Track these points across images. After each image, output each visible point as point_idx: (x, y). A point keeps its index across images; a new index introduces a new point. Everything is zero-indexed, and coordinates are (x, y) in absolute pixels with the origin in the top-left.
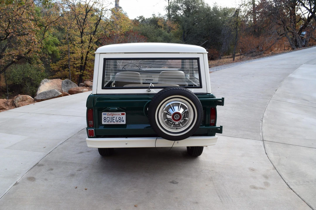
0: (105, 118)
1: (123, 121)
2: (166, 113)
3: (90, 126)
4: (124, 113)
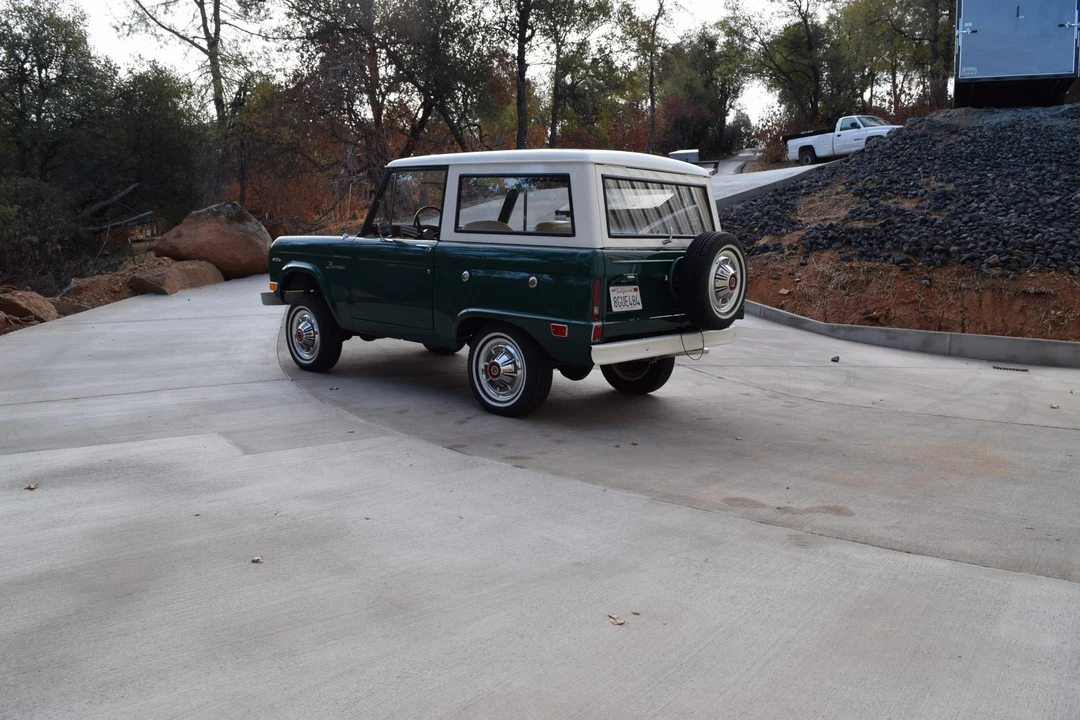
0: (615, 300)
1: (639, 304)
2: (716, 278)
3: (593, 319)
4: (637, 287)
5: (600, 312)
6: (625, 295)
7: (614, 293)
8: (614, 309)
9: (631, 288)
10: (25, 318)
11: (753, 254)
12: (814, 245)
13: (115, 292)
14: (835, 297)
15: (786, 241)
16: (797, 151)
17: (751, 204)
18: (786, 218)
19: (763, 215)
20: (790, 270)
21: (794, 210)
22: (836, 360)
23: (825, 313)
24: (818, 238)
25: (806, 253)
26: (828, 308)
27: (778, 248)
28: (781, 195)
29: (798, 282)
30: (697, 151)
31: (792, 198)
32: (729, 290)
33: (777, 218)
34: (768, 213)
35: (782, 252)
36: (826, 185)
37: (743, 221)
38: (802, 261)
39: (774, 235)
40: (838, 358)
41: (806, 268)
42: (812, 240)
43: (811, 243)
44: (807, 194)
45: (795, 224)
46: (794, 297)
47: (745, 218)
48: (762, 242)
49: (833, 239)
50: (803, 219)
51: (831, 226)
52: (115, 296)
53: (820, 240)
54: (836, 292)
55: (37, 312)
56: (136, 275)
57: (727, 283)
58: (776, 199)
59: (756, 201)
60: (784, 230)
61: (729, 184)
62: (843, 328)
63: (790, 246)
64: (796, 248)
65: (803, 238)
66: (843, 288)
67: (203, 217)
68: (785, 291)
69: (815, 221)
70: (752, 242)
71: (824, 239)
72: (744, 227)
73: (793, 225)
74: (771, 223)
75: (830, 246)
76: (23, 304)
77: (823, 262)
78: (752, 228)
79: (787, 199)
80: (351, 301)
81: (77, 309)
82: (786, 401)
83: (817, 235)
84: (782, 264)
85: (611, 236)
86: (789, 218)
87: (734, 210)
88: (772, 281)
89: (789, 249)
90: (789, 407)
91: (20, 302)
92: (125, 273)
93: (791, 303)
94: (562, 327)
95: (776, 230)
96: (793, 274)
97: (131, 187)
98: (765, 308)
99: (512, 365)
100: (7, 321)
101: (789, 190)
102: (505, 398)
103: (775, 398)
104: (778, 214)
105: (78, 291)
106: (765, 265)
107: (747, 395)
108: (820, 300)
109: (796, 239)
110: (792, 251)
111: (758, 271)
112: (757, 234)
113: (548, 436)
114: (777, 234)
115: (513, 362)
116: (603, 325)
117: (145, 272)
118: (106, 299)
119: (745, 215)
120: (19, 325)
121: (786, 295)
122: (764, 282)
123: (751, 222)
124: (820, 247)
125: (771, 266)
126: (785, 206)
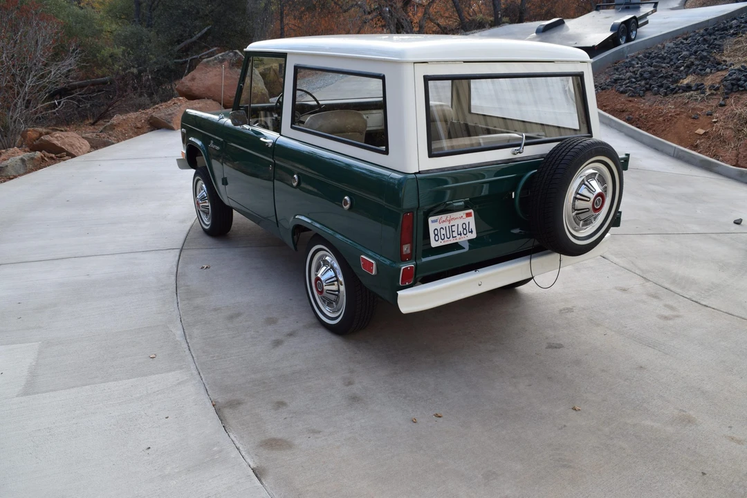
0: (436, 232)
1: (472, 232)
2: (575, 198)
3: (403, 259)
4: (471, 211)
5: (411, 250)
6: (452, 223)
7: (435, 224)
8: (434, 244)
9: (463, 213)
10: (59, 155)
11: (676, 93)
12: (735, 87)
13: (138, 128)
15: (708, 81)
17: (682, 43)
18: (712, 59)
19: (691, 55)
20: (709, 110)
21: (721, 51)
22: (738, 222)
23: (737, 156)
24: (739, 80)
25: (727, 93)
26: (741, 150)
27: (700, 88)
28: (710, 35)
29: (715, 122)
31: (721, 38)
32: (592, 213)
33: (702, 58)
34: (696, 52)
35: (703, 93)
37: (672, 60)
38: (723, 103)
39: (698, 74)
40: (741, 220)
41: (724, 108)
42: (734, 82)
43: (733, 84)
44: (735, 34)
45: (719, 64)
46: (709, 138)
47: (674, 57)
48: (686, 82)
50: (728, 59)
52: (138, 131)
53: (741, 82)
55: (69, 149)
56: (154, 114)
57: (589, 205)
58: (705, 39)
59: (686, 39)
60: (708, 70)
61: (667, 20)
63: (712, 87)
64: (717, 89)
65: (725, 79)
67: (211, 64)
68: (701, 131)
69: (739, 62)
70: (677, 81)
71: (745, 81)
72: (672, 65)
73: (717, 65)
74: (697, 62)
76: (58, 143)
77: (742, 104)
78: (678, 67)
79: (716, 39)
80: (225, 182)
81: (106, 144)
82: (666, 306)
83: (739, 77)
84: (702, 104)
85: (431, 155)
86: (715, 59)
87: (666, 48)
88: (690, 120)
89: (710, 89)
90: (666, 318)
91: (56, 142)
92: (149, 111)
93: (704, 145)
94: (370, 262)
95: (701, 70)
96: (711, 115)
97: (206, 29)
98: (678, 149)
99: (336, 283)
100: (43, 158)
101: (718, 30)
102: (332, 315)
103: (655, 297)
104: (705, 54)
105: (113, 127)
106: (685, 104)
107: (624, 290)
108: (735, 143)
109: (718, 80)
110: (713, 91)
111: (678, 109)
112: (683, 73)
113: (350, 383)
114: (701, 74)
115: (337, 280)
116: (416, 265)
117: (161, 111)
118: (131, 134)
119: (674, 53)
120: (54, 161)
121: (701, 135)
122: (682, 121)
123: (679, 60)
124: (741, 89)
125: (691, 105)
126: (712, 46)
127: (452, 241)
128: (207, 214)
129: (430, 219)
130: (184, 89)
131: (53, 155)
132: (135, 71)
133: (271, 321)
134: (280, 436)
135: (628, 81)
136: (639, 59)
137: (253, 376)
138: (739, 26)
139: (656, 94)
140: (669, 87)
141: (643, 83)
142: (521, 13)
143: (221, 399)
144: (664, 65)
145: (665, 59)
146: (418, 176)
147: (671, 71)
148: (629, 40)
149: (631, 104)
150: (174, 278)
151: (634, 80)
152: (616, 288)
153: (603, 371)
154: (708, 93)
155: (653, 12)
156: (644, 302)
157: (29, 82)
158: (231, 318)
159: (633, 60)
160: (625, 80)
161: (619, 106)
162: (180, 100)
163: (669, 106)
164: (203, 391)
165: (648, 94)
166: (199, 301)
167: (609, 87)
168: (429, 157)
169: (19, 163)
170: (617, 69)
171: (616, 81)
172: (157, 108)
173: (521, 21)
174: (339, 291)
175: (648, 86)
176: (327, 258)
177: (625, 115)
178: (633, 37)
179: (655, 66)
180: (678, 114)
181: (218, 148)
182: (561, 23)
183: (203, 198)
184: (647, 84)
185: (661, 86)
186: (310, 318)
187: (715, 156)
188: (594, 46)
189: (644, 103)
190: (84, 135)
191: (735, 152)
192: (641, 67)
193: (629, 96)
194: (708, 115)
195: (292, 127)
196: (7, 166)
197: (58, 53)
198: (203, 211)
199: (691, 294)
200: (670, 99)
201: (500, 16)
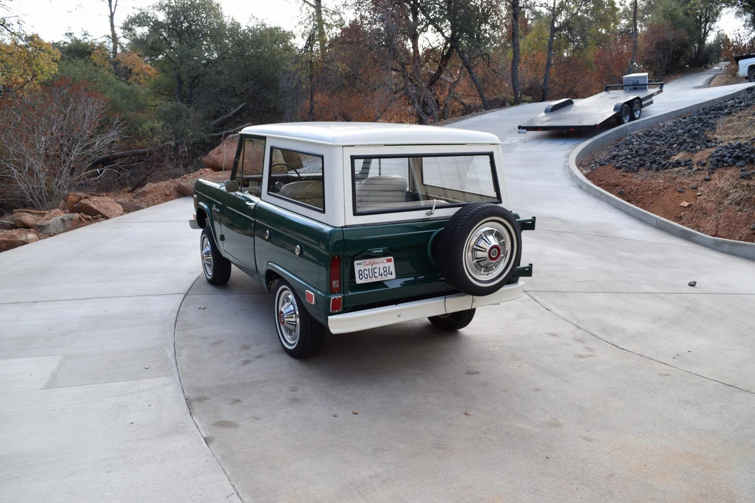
0: (360, 273)
1: (391, 274)
2: (473, 250)
3: (332, 291)
4: (392, 258)
5: (340, 285)
6: (374, 267)
7: (359, 266)
8: (358, 281)
9: (384, 259)
10: (94, 217)
11: (667, 168)
12: (720, 163)
13: (167, 195)
14: (728, 212)
15: (698, 157)
16: (747, 69)
17: (680, 121)
18: (703, 137)
19: (685, 133)
20: (694, 184)
21: (714, 129)
22: (693, 284)
23: (717, 226)
24: (725, 156)
25: (712, 169)
26: (721, 221)
27: (688, 164)
28: (707, 114)
29: (699, 195)
30: (646, 74)
31: (715, 117)
32: (489, 261)
33: (694, 136)
34: (690, 130)
35: (691, 169)
36: (747, 106)
37: (667, 138)
38: (707, 177)
39: (689, 151)
40: (695, 283)
41: (709, 183)
42: (719, 158)
43: (718, 161)
44: (729, 114)
45: (709, 141)
46: (692, 210)
47: (670, 135)
48: (677, 158)
49: (738, 158)
50: (719, 137)
51: (739, 146)
52: (167, 197)
53: (726, 158)
54: (730, 207)
55: (104, 212)
56: (181, 183)
57: (485, 254)
58: (699, 118)
59: (685, 118)
60: (698, 147)
61: (677, 100)
62: (727, 243)
63: (699, 163)
64: (704, 165)
65: (712, 156)
66: (738, 204)
68: (685, 204)
69: (729, 139)
70: (669, 158)
71: (730, 157)
72: (666, 143)
73: (707, 142)
74: (689, 140)
75: (734, 163)
76: (95, 207)
77: (725, 179)
78: (672, 144)
79: (710, 118)
80: (223, 238)
81: (137, 208)
82: (586, 348)
83: (725, 153)
84: (689, 178)
85: (355, 214)
86: (706, 136)
87: (666, 127)
88: (677, 194)
89: (697, 165)
90: (581, 357)
91: (93, 205)
92: (178, 180)
93: (687, 216)
94: (311, 295)
95: (691, 147)
96: (696, 189)
97: (241, 106)
98: (660, 220)
99: (294, 315)
100: (80, 219)
101: (714, 110)
102: (291, 342)
103: (581, 341)
104: (697, 132)
105: (144, 194)
106: (674, 179)
107: (554, 335)
108: (715, 214)
109: (707, 155)
110: (700, 167)
111: (667, 184)
112: (675, 150)
113: (294, 390)
114: (693, 151)
115: (295, 313)
116: (344, 297)
117: (188, 181)
118: (160, 200)
119: (671, 131)
120: (90, 221)
121: (686, 207)
122: (669, 194)
123: (673, 138)
124: (725, 165)
125: (678, 180)
126: (706, 124)
127: (374, 280)
128: (209, 265)
129: (356, 262)
130: (211, 162)
131: (90, 217)
132: (173, 143)
133: (246, 347)
134: (229, 420)
135: (624, 157)
136: (639, 137)
137: (221, 383)
138: (733, 106)
139: (649, 170)
140: (661, 163)
141: (637, 159)
142: (544, 92)
143: (192, 396)
144: (658, 143)
145: (661, 137)
146: (344, 229)
147: (665, 148)
148: (632, 118)
149: (625, 179)
150: (175, 315)
151: (629, 156)
152: (548, 333)
153: (504, 391)
154: (695, 168)
155: (658, 93)
156: (568, 345)
157: (75, 153)
158: (214, 344)
159: (633, 137)
160: (621, 156)
161: (612, 181)
162: (206, 171)
163: (660, 180)
164: (180, 391)
165: (642, 169)
166: (191, 332)
167: (607, 163)
168: (354, 215)
169: (60, 222)
170: (618, 147)
171: (614, 157)
172: (185, 178)
173: (543, 100)
174: (296, 322)
175: (642, 162)
176: (290, 296)
177: (618, 189)
178: (637, 116)
179: (650, 144)
180: (665, 188)
181: (218, 210)
182: (569, 103)
183: (207, 253)
184: (641, 160)
185: (654, 162)
186: (277, 346)
187: (697, 227)
188: (596, 125)
189: (637, 178)
190: (118, 200)
191: (715, 223)
192: (639, 144)
193: (624, 171)
194: (693, 189)
195: (268, 193)
196: (49, 225)
197: (103, 127)
198: (208, 264)
199: (615, 340)
200: (661, 174)
201: (519, 96)
